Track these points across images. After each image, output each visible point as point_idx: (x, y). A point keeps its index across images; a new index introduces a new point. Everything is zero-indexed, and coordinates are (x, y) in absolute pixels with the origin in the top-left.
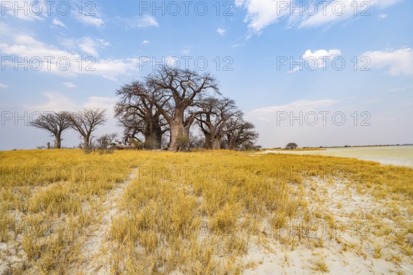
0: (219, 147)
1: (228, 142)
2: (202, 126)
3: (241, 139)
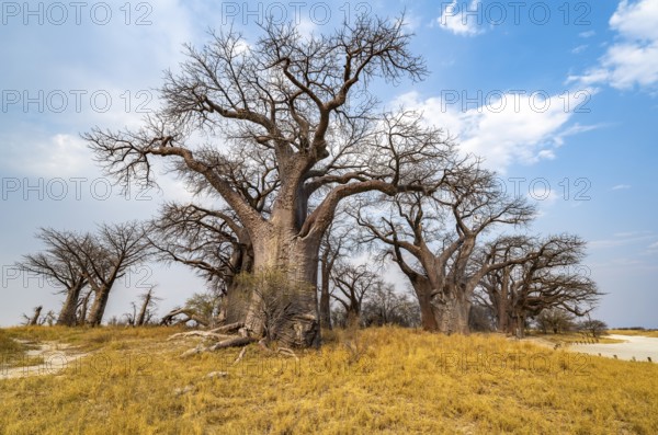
0: (462, 323)
1: (494, 309)
2: (399, 260)
3: (535, 302)
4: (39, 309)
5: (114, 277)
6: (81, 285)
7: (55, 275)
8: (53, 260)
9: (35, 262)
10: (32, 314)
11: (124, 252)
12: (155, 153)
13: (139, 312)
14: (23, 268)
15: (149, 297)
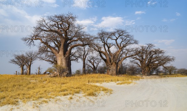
2: (101, 56)
4: (17, 72)
5: (31, 64)
6: (23, 66)
7: (17, 64)
8: (16, 60)
9: (12, 61)
10: (15, 73)
11: (31, 58)
12: (34, 39)
13: (38, 72)
14: (10, 63)
15: (39, 68)
